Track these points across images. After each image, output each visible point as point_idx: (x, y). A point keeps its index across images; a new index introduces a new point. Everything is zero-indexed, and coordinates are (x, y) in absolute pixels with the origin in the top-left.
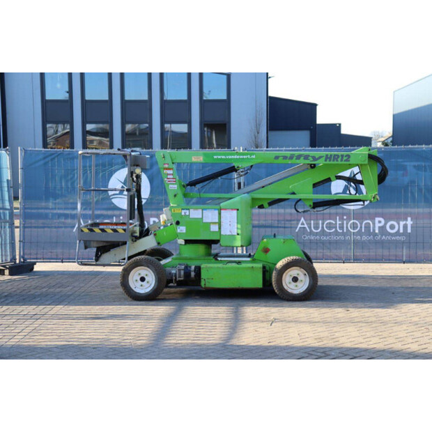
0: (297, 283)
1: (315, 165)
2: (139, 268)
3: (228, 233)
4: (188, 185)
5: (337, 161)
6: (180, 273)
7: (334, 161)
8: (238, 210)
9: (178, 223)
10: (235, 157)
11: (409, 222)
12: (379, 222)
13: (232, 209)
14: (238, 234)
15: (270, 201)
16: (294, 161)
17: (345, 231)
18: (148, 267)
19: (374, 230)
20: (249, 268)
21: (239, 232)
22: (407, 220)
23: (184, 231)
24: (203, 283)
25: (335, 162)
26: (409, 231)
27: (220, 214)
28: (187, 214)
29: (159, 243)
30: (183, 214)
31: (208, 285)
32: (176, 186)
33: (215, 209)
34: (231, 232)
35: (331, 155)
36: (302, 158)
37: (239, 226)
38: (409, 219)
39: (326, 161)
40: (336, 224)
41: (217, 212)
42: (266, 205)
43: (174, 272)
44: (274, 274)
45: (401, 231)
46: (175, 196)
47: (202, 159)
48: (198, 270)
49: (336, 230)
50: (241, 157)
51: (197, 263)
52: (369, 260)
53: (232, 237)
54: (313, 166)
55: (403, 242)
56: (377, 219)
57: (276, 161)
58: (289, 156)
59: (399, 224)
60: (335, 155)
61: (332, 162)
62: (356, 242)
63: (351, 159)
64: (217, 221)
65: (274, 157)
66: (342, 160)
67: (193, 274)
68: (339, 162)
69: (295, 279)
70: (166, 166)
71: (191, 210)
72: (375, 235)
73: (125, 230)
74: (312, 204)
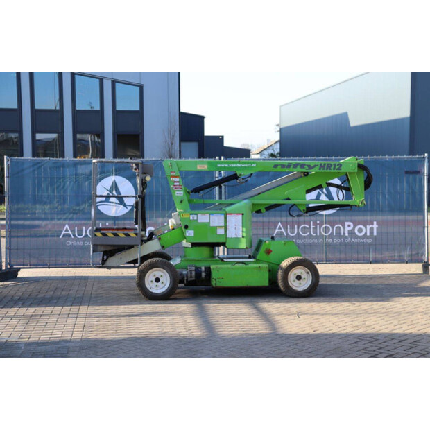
0: (301, 281)
1: (308, 173)
2: (154, 269)
3: (234, 236)
4: (192, 192)
5: (330, 169)
6: (191, 274)
7: (327, 169)
8: (243, 214)
9: (186, 227)
10: (238, 165)
11: (375, 226)
12: (348, 226)
13: (237, 214)
14: (243, 237)
15: (267, 206)
16: (291, 169)
17: (318, 234)
18: (163, 268)
19: (344, 234)
20: (256, 268)
21: (244, 235)
22: (373, 224)
23: (193, 235)
24: (213, 283)
25: (329, 171)
26: (375, 234)
27: (226, 218)
28: (196, 218)
29: (163, 247)
30: (191, 218)
31: (219, 285)
32: (182, 193)
33: (221, 214)
34: (236, 235)
35: (325, 164)
36: (299, 166)
37: (244, 229)
38: (375, 223)
39: (320, 169)
40: (310, 228)
41: (223, 216)
42: (263, 210)
43: (185, 272)
44: (280, 273)
45: (368, 234)
46: (181, 202)
47: (206, 167)
48: (208, 270)
49: (310, 234)
50: (243, 166)
51: (207, 264)
52: (340, 261)
53: (237, 240)
54: (306, 174)
55: (370, 244)
56: (347, 224)
57: (275, 170)
58: (286, 164)
59: (366, 228)
60: (328, 164)
61: (325, 171)
62: (328, 245)
63: (342, 168)
64: (223, 225)
65: (273, 165)
66: (334, 169)
67: (203, 274)
68: (332, 171)
69: (299, 278)
70: (173, 174)
71: (199, 215)
72: (346, 237)
73: (136, 234)
74: (305, 209)
